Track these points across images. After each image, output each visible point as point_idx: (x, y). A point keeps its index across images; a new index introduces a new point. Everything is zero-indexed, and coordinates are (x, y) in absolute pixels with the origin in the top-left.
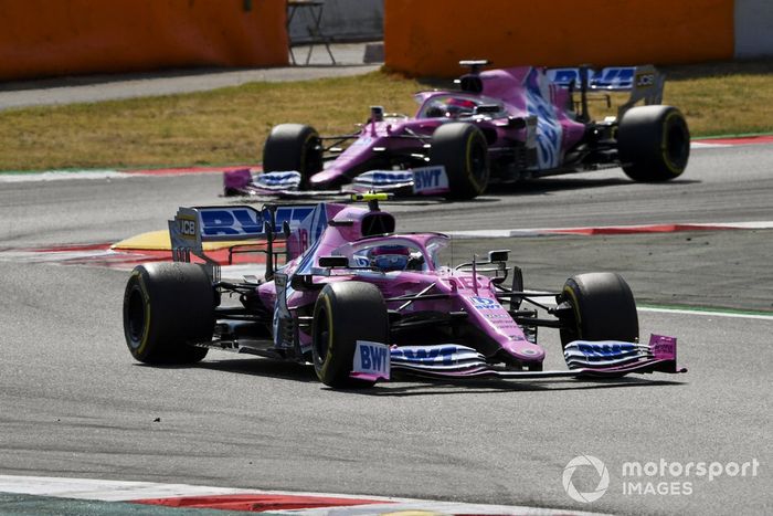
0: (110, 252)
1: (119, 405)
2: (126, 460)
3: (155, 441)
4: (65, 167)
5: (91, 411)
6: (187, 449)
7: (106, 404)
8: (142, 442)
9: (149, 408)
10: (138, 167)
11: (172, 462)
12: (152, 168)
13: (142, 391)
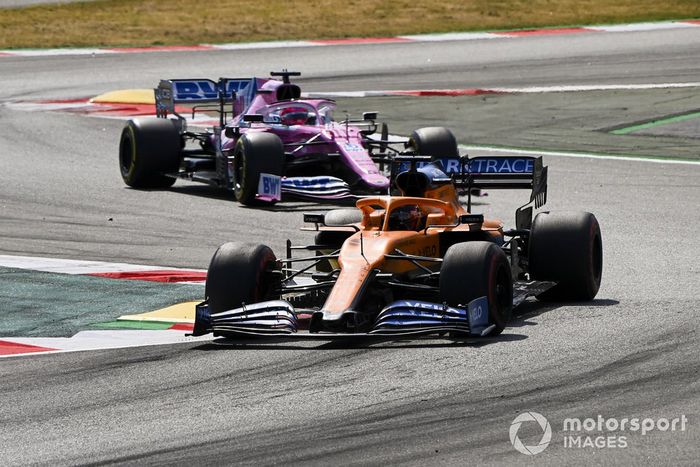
0: (88, 104)
1: (84, 209)
2: (86, 247)
3: (107, 234)
4: (65, 46)
5: (67, 213)
6: (129, 239)
7: (78, 208)
8: (99, 234)
9: (106, 211)
10: (114, 46)
11: (117, 249)
12: (123, 46)
13: (103, 200)
